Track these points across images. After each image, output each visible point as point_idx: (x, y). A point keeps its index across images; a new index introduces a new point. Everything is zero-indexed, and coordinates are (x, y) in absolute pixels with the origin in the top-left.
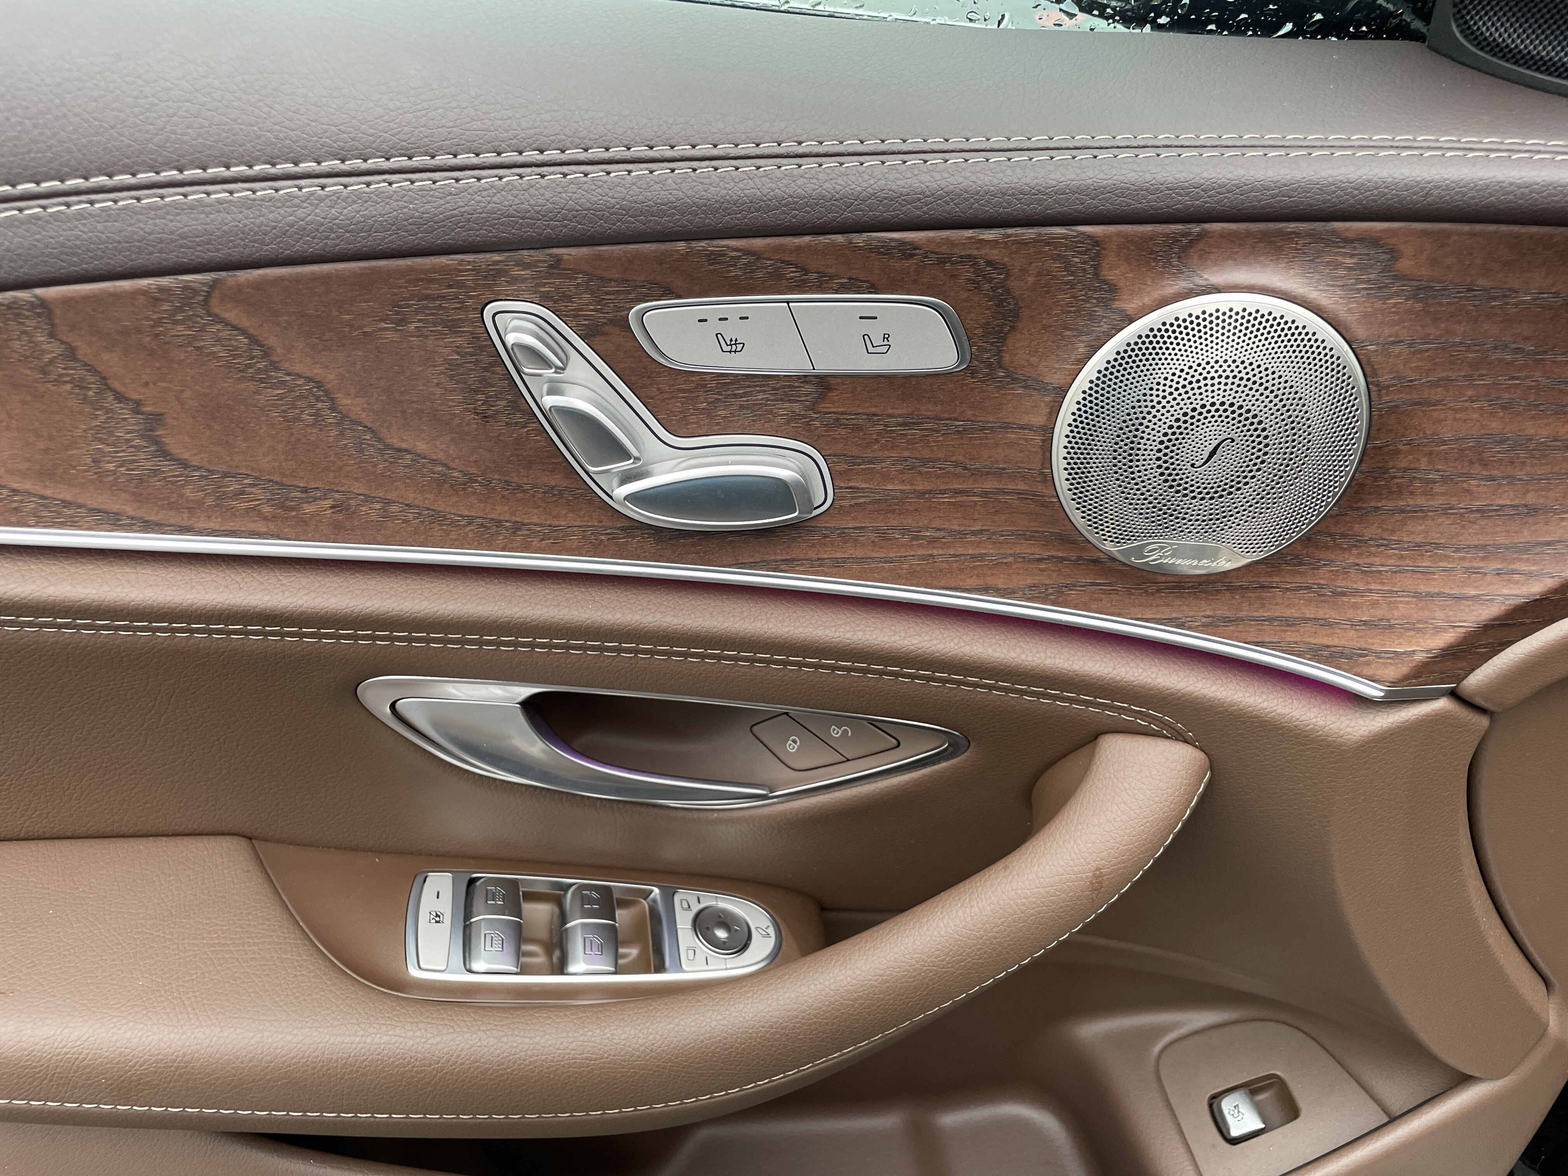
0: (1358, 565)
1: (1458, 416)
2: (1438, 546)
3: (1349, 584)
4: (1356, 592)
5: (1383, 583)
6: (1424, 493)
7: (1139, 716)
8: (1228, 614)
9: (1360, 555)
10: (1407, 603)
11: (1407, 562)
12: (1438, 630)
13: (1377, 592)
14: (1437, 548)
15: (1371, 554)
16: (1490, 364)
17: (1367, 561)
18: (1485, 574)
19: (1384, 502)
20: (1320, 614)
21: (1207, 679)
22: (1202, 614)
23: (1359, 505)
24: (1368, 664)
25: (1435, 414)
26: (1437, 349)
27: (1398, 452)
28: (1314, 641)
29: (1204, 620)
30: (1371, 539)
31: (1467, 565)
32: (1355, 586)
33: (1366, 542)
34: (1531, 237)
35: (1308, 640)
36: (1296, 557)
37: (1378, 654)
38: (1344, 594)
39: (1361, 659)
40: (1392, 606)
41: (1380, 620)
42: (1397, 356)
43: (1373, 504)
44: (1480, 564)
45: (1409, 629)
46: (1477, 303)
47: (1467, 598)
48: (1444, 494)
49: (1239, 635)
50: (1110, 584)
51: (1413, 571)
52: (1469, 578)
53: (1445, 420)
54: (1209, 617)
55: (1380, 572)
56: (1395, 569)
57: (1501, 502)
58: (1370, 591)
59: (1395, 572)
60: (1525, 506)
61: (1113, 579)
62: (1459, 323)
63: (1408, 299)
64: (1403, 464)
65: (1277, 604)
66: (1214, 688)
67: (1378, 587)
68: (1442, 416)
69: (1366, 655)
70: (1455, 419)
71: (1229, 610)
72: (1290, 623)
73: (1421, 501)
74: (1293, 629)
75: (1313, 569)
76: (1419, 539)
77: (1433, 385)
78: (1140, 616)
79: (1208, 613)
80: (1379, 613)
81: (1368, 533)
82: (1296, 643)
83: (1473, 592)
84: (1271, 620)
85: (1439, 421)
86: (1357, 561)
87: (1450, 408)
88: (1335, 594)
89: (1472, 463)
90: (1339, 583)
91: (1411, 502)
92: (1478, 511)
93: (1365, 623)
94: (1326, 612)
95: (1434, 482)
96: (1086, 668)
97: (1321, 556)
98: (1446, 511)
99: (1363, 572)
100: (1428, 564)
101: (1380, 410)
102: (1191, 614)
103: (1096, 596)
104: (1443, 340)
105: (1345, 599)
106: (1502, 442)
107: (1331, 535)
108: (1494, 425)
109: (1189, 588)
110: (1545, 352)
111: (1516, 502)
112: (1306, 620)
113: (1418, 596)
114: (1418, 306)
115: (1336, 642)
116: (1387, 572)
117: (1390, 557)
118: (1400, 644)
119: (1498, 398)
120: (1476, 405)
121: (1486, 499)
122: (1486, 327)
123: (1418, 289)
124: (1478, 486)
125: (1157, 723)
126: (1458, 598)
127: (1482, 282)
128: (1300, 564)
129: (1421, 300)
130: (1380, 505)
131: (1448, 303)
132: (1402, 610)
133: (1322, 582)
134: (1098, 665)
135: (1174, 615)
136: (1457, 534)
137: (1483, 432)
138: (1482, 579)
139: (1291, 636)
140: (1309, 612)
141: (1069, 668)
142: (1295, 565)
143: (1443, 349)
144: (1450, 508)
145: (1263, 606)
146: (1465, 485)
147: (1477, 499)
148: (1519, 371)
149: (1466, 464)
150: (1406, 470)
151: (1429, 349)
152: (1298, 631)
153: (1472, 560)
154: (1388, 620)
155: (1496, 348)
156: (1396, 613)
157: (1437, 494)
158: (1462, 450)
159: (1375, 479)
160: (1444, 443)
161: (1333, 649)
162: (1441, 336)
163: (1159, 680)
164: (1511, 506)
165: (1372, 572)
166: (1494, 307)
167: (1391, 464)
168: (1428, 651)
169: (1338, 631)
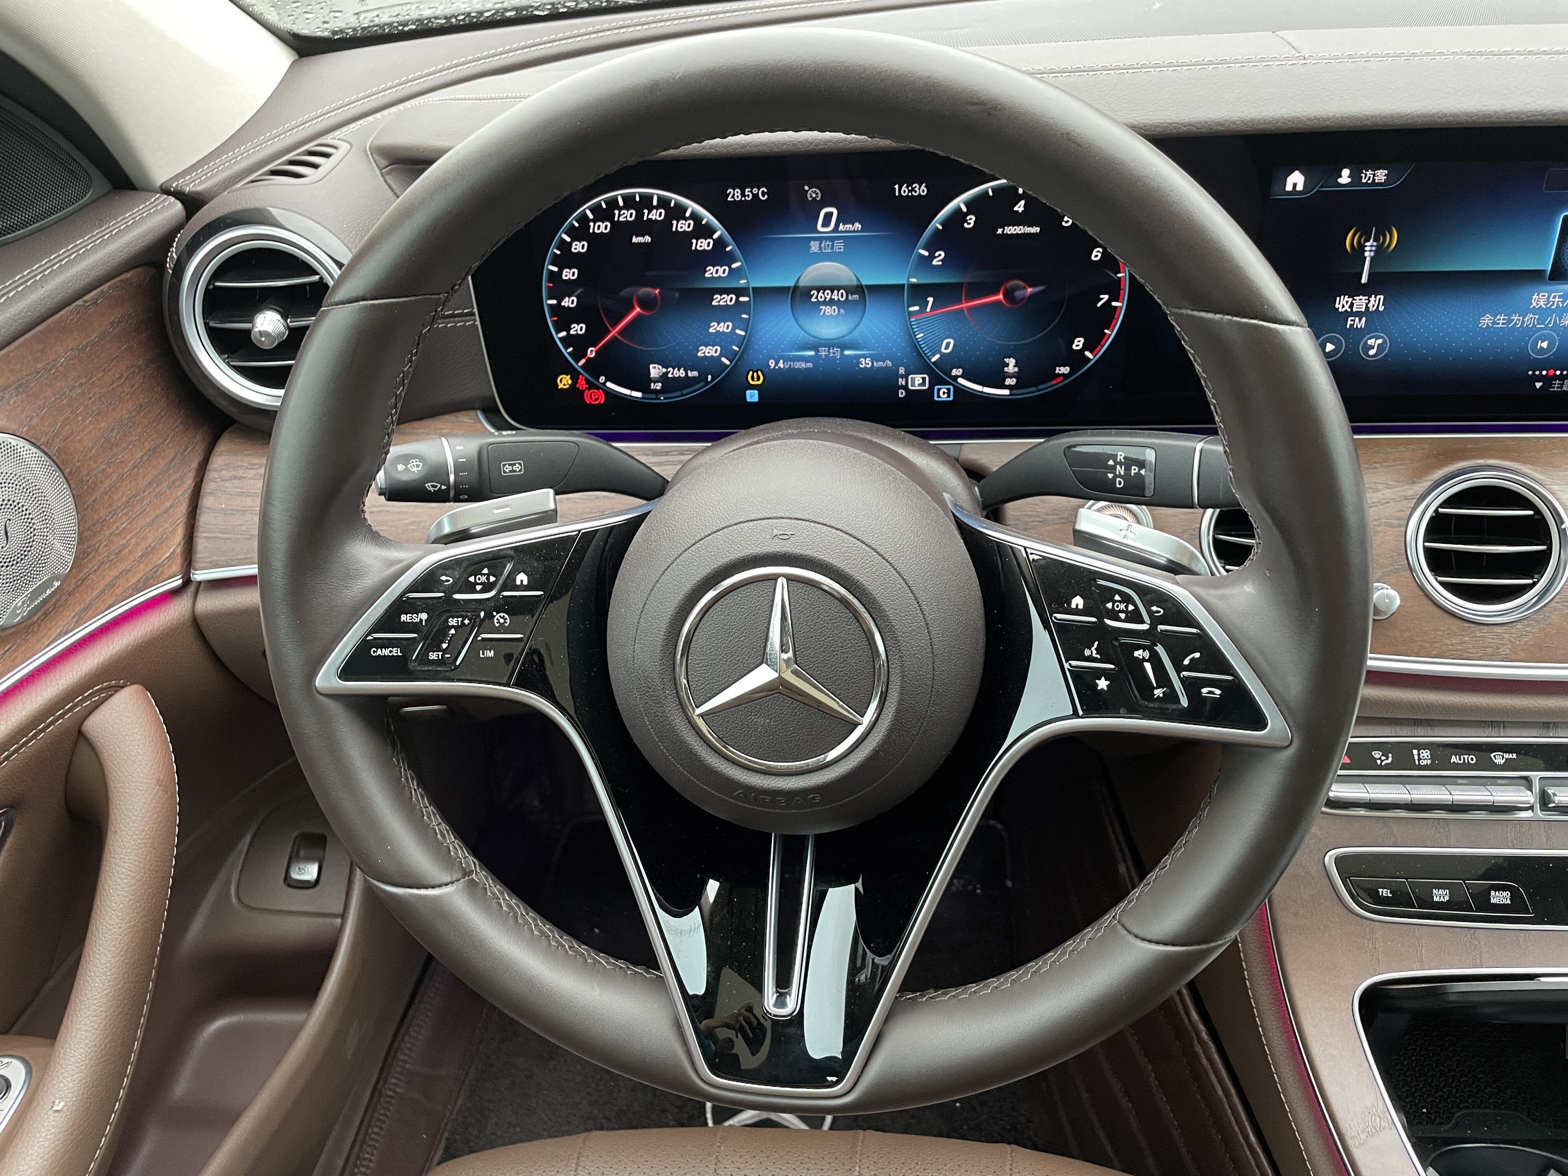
0: (112, 533)
1: (86, 432)
2: (135, 496)
3: (118, 545)
4: (125, 546)
5: (131, 532)
6: (106, 478)
7: (91, 697)
8: (82, 606)
9: (109, 528)
10: (149, 531)
11: (131, 513)
12: (174, 532)
13: (132, 538)
14: (135, 497)
15: (113, 524)
16: (75, 399)
17: (114, 528)
18: (165, 492)
19: (95, 495)
20: (120, 569)
21: (103, 647)
22: (70, 618)
23: (86, 505)
24: (162, 572)
25: (76, 439)
26: (49, 409)
27: (78, 468)
28: (130, 584)
29: (74, 620)
30: (106, 517)
31: (154, 495)
32: (121, 543)
33: (105, 520)
34: (41, 332)
35: (127, 586)
36: (84, 552)
37: (161, 565)
38: (121, 551)
39: (158, 574)
40: (145, 538)
41: (147, 549)
42: (37, 425)
43: (91, 500)
44: (159, 489)
45: (162, 542)
46: (45, 377)
47: (169, 508)
48: (114, 471)
49: (96, 612)
50: (13, 645)
51: (137, 516)
52: (160, 499)
53: (82, 438)
54: (74, 617)
55: (124, 528)
56: (129, 521)
57: (139, 456)
58: (129, 540)
59: (131, 523)
60: (149, 450)
61: (13, 641)
62: (46, 390)
63: (17, 396)
64: (85, 472)
65: (98, 582)
66: (111, 648)
67: (131, 535)
68: (79, 437)
69: (158, 570)
70: (85, 435)
71: (80, 605)
72: (112, 586)
73: (108, 482)
74: (116, 587)
75: (96, 551)
76: (124, 499)
77: (62, 427)
78: (43, 647)
79: (72, 615)
80: (143, 546)
81: (102, 514)
82: (124, 592)
83: (169, 504)
84: (102, 592)
85: (80, 441)
86: (111, 531)
87: (79, 432)
88: (117, 554)
89: (111, 449)
90: (113, 548)
91: (105, 486)
92: (134, 467)
93: (142, 556)
94: (122, 566)
95: (104, 470)
96: (45, 697)
97: (94, 542)
98: (121, 478)
99: (118, 534)
100: (139, 508)
101: (55, 455)
102: (65, 623)
103: (13, 657)
104: (47, 404)
105: (123, 553)
106: (113, 430)
107: (88, 529)
108: (102, 425)
109: (52, 611)
110: (91, 378)
111: (144, 451)
112: (117, 577)
113: (151, 524)
114: (24, 396)
115: (140, 575)
116: (127, 525)
117: (121, 518)
118: (165, 552)
119: (93, 412)
120: (87, 422)
121: (132, 460)
122: (58, 384)
123: (16, 388)
124: (123, 457)
125: (102, 692)
126: (167, 511)
127: (39, 366)
128: (89, 554)
129: (23, 392)
130: (94, 498)
131: (35, 385)
132: (151, 536)
133: (106, 554)
134: (49, 691)
135: (58, 631)
136: (137, 484)
137: (102, 431)
138: (166, 496)
139: (119, 591)
140: (114, 573)
141: (37, 706)
142: (87, 557)
143: (51, 407)
144: (123, 476)
145: (92, 589)
146: (118, 461)
147: (129, 462)
148: (89, 394)
149: (109, 451)
150: (89, 473)
151: (46, 412)
152: (119, 586)
153: (154, 490)
154: (150, 546)
155: (71, 391)
156: (150, 540)
157: (111, 474)
158: (102, 446)
159: (82, 488)
160: (91, 449)
161: (142, 580)
162: (45, 402)
163: (84, 669)
164: (144, 455)
165: (122, 531)
166: (54, 374)
167: (81, 476)
168: (179, 544)
169: (135, 570)
